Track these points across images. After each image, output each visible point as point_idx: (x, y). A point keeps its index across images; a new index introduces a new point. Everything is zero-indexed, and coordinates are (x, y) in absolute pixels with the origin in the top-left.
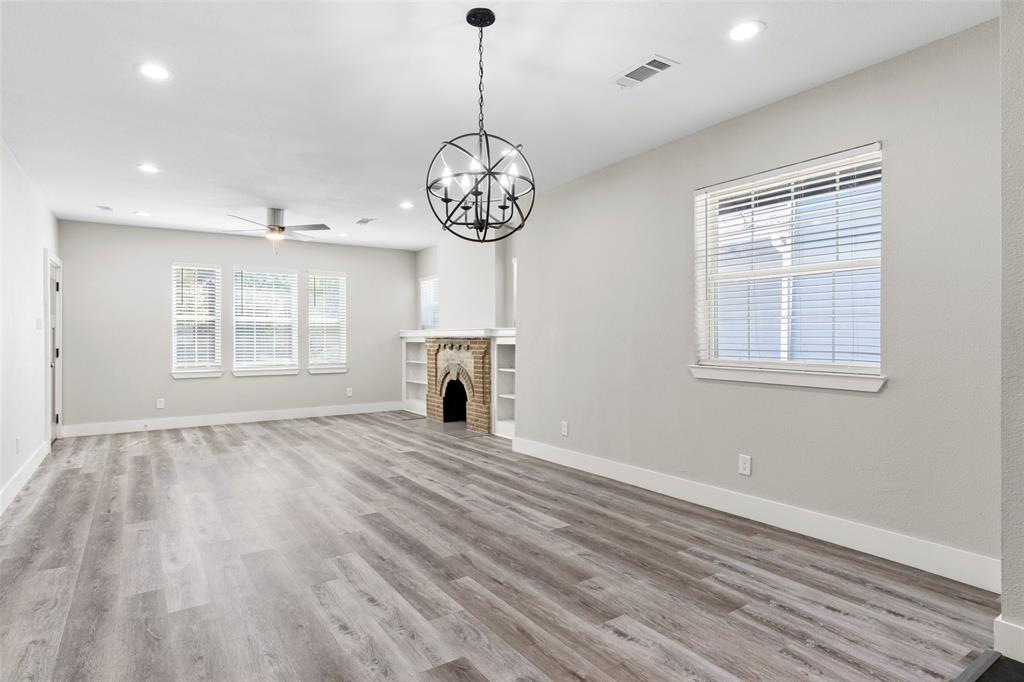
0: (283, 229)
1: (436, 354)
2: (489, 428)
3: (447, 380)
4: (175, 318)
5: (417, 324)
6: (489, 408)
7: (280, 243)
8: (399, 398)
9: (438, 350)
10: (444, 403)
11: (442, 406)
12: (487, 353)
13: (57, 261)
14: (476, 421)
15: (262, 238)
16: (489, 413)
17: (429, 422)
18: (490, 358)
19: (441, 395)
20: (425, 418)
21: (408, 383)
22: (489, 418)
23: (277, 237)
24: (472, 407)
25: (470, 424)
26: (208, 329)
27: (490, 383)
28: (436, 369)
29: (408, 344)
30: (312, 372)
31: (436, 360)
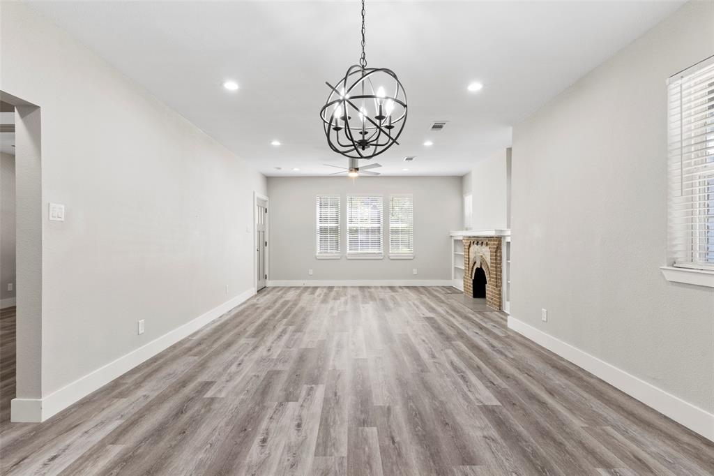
0: (357, 169)
1: (469, 249)
2: (500, 306)
3: (475, 268)
4: (318, 225)
5: (462, 226)
6: (500, 290)
7: (356, 178)
8: (450, 279)
9: (470, 246)
10: (473, 284)
11: (472, 286)
12: (498, 248)
13: (265, 198)
14: (492, 299)
15: (346, 177)
16: (500, 294)
17: (465, 296)
18: (501, 252)
19: (471, 278)
20: (462, 293)
21: (455, 268)
22: (500, 298)
23: (354, 175)
24: (489, 288)
25: (488, 301)
26: (335, 231)
27: (501, 272)
28: (469, 258)
29: (455, 241)
30: (391, 258)
31: (469, 252)
